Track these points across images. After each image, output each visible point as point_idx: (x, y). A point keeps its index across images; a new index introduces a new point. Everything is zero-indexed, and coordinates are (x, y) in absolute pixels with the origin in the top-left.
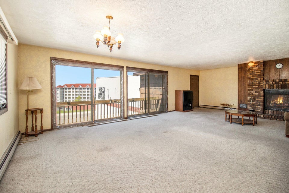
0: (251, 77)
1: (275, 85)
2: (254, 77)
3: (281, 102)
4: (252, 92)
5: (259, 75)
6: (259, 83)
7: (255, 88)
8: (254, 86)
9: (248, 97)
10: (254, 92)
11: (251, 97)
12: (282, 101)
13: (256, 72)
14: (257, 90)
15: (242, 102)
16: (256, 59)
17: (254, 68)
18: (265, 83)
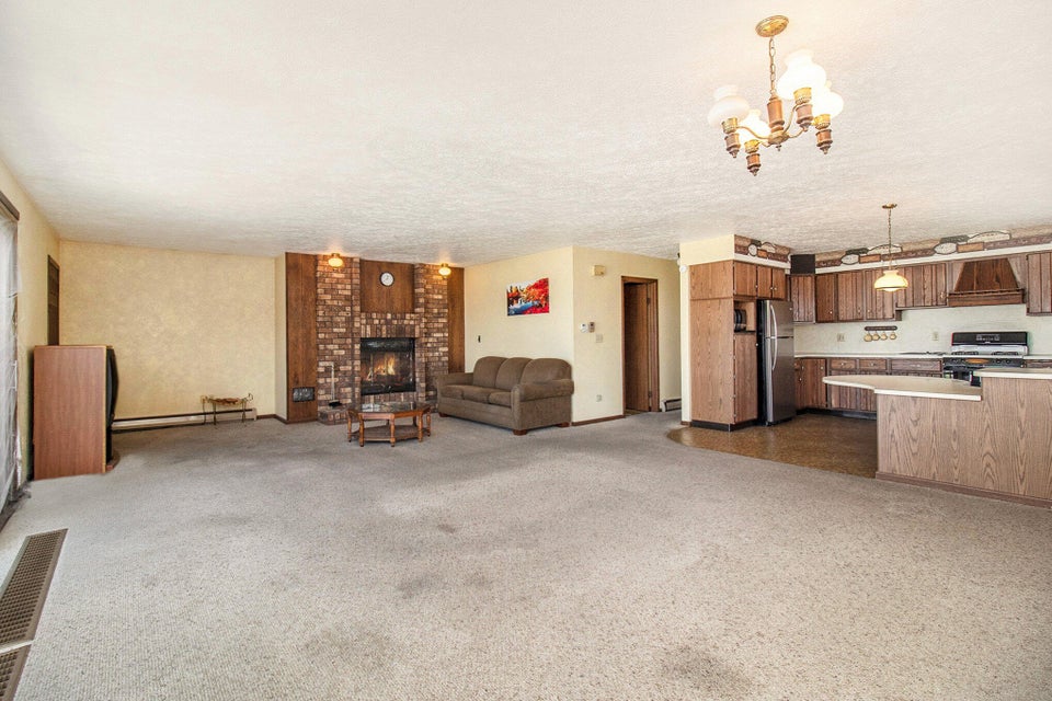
0: (329, 303)
1: (384, 328)
2: (335, 303)
3: (391, 371)
4: (330, 347)
5: (347, 298)
6: (350, 320)
7: (339, 336)
8: (335, 330)
9: (321, 364)
10: (337, 347)
11: (327, 364)
12: (395, 369)
13: (339, 286)
14: (343, 341)
15: (300, 380)
16: (346, 249)
17: (335, 275)
18: (364, 321)
